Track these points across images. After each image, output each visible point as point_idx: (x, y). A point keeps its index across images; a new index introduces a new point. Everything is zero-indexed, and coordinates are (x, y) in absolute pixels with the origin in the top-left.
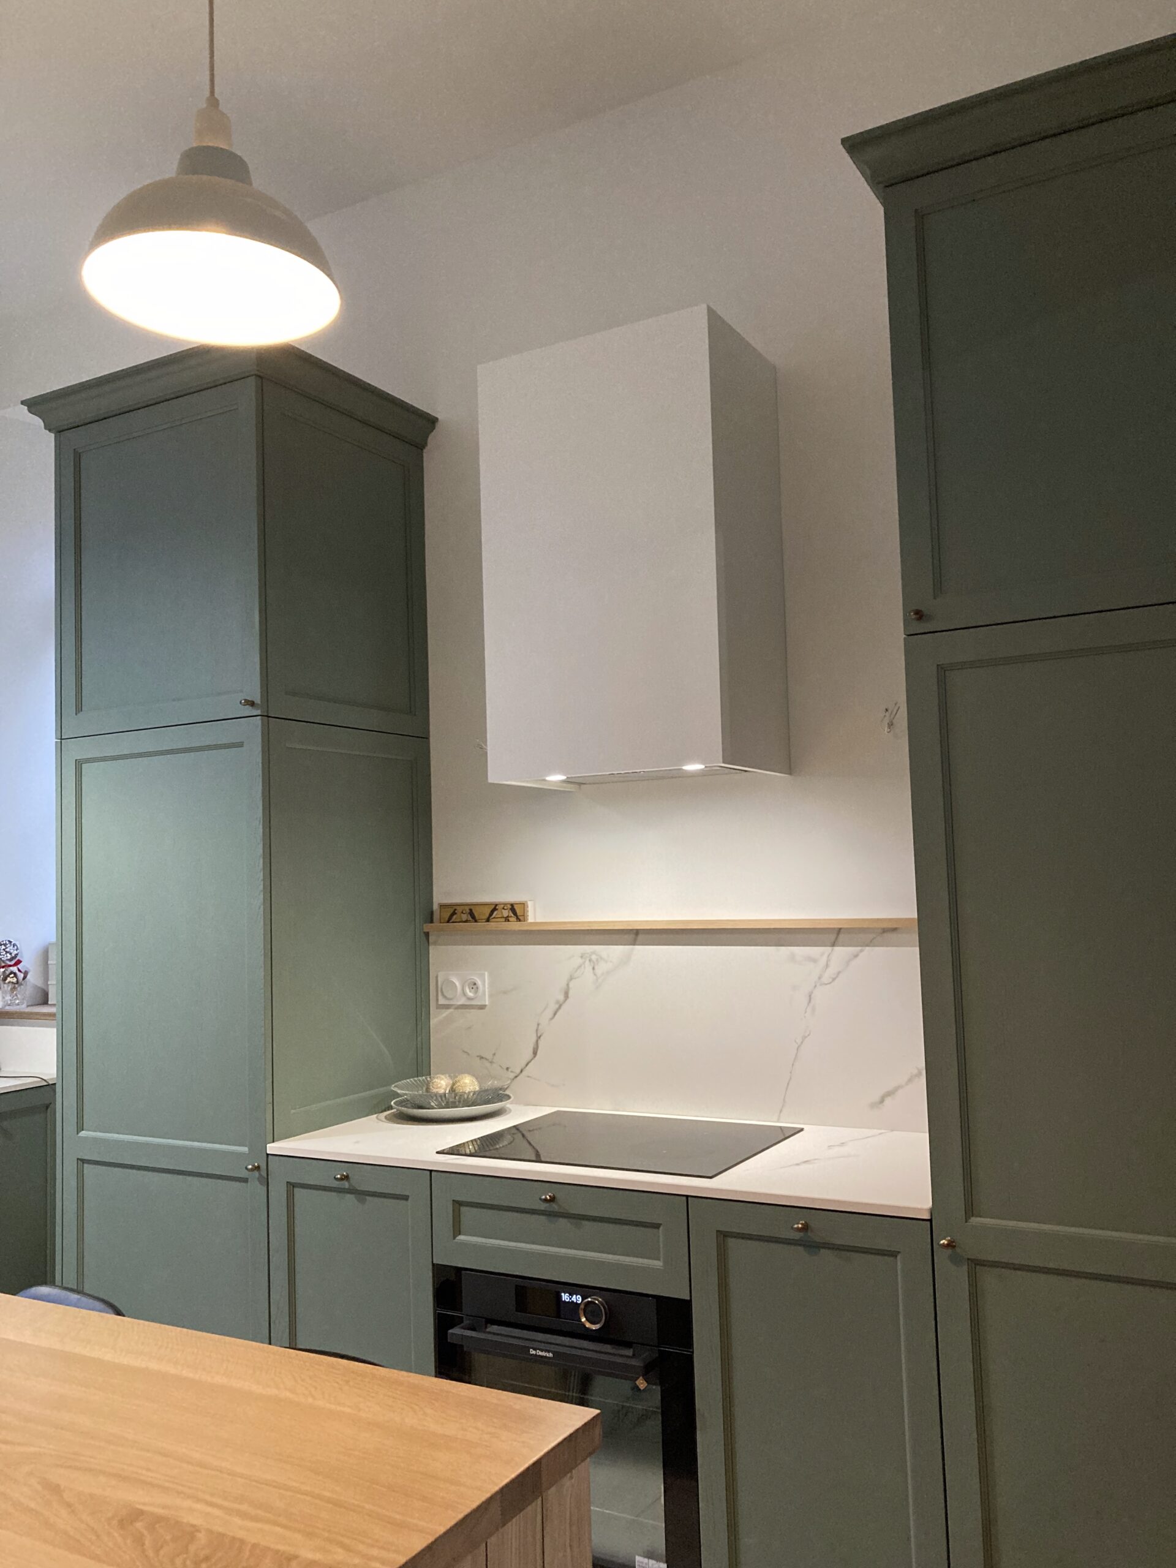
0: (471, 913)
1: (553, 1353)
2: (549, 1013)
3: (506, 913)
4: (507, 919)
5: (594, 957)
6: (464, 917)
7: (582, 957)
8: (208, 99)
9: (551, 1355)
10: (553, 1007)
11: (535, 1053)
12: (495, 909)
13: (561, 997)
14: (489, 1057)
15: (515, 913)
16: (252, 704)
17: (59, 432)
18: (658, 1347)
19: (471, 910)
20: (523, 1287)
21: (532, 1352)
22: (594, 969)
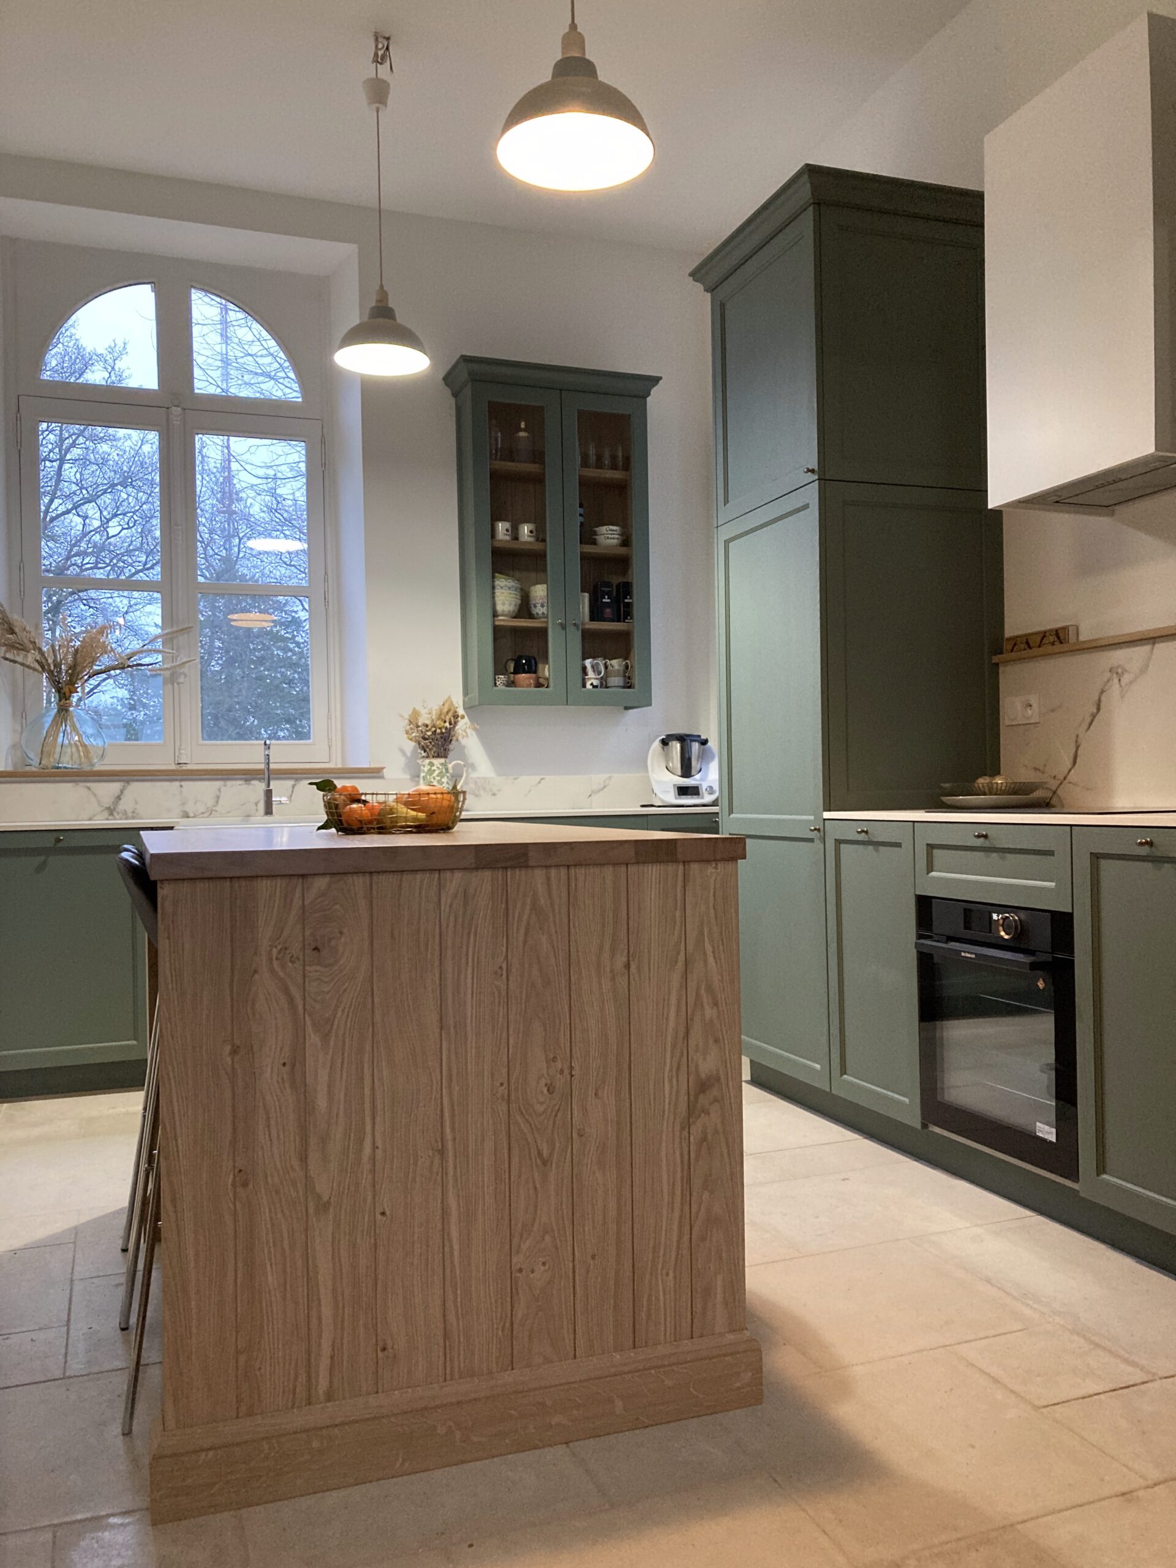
0: (1027, 643)
1: (976, 954)
2: (1085, 725)
3: (1052, 639)
4: (1053, 644)
5: (1120, 671)
6: (1022, 646)
7: (1110, 671)
8: (570, 26)
9: (973, 956)
10: (1089, 719)
11: (1075, 762)
12: (1044, 636)
13: (1095, 711)
14: (1041, 768)
15: (1058, 638)
16: (813, 471)
17: (711, 289)
18: (1052, 953)
19: (1027, 640)
20: (970, 910)
21: (963, 954)
22: (1120, 680)
